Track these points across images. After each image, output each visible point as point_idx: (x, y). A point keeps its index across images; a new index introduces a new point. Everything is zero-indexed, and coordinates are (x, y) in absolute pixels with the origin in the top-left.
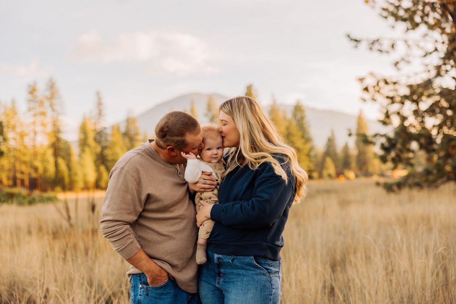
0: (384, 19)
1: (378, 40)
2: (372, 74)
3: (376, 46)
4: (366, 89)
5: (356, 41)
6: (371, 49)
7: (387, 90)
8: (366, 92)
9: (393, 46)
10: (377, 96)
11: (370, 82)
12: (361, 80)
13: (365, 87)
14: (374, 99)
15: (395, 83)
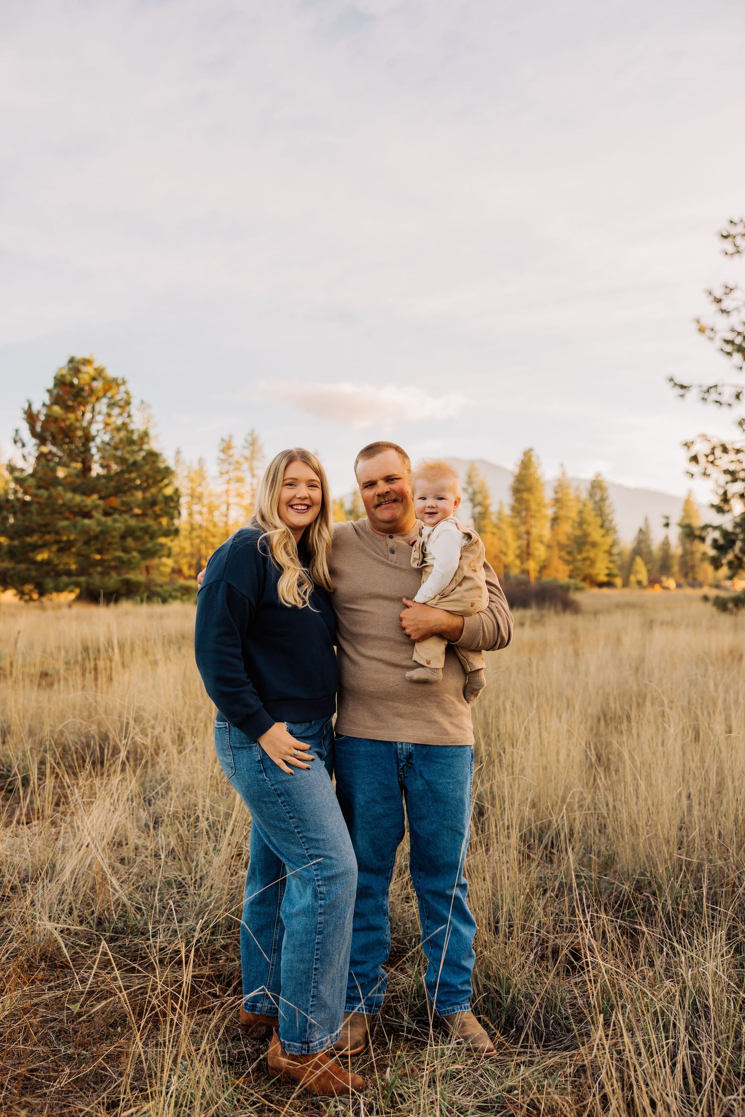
0: (728, 357)
1: (716, 386)
2: (704, 437)
3: (713, 396)
4: (695, 459)
5: (683, 387)
6: (704, 399)
7: (725, 461)
8: (693, 463)
9: (738, 396)
10: (711, 469)
11: (701, 448)
12: (687, 445)
13: (693, 454)
14: (705, 474)
15: (738, 451)
